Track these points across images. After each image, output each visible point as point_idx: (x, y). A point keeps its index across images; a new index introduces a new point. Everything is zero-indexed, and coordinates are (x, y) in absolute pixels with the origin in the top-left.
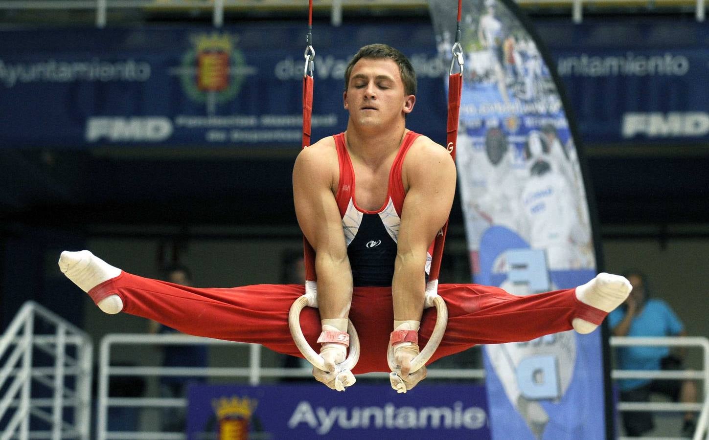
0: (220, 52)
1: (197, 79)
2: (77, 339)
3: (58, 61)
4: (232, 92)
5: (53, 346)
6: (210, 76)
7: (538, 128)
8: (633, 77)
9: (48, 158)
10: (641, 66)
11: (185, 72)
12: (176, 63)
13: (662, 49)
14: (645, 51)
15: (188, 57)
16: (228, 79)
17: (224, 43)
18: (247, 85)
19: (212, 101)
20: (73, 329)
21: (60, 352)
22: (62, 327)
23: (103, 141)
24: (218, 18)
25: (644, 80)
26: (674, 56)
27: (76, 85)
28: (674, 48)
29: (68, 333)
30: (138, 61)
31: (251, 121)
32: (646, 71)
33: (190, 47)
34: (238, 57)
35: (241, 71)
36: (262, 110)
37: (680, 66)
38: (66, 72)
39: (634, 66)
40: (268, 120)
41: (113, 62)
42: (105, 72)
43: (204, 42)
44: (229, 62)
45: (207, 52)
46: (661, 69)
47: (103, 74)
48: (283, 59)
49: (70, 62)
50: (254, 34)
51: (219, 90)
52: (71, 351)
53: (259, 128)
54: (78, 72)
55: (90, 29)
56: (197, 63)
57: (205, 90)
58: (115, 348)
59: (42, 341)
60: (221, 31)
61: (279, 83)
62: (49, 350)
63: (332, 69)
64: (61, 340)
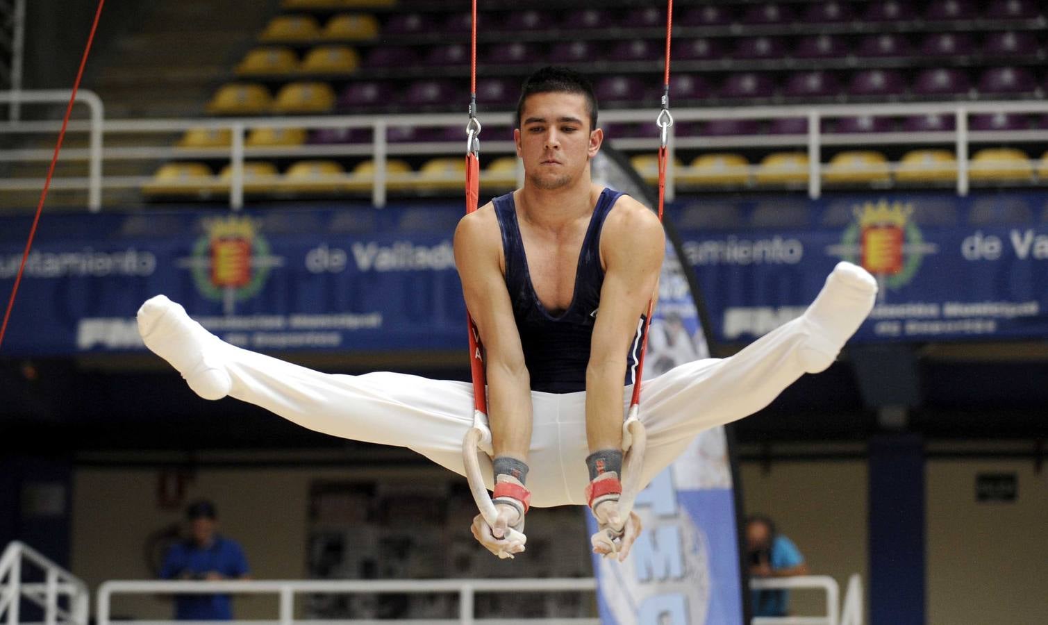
0: (239, 240)
1: (211, 272)
2: (70, 588)
3: (42, 252)
4: (255, 286)
5: (43, 596)
6: (228, 268)
7: (661, 317)
8: (737, 265)
9: (29, 371)
10: (745, 252)
11: (197, 264)
12: (186, 252)
13: (769, 233)
14: (749, 234)
15: (200, 246)
16: (249, 272)
17: (244, 228)
18: (272, 280)
19: (230, 297)
20: (66, 576)
21: (51, 604)
22: (53, 573)
23: (99, 348)
24: (237, 200)
25: (749, 270)
26: (785, 239)
27: (65, 281)
28: (785, 231)
29: (60, 581)
30: (140, 250)
31: (277, 322)
32: (751, 258)
33: (202, 233)
34: (261, 245)
35: (265, 262)
36: (291, 309)
37: (792, 251)
38: (52, 265)
39: (737, 253)
40: (299, 321)
41: (110, 252)
42: (100, 264)
43: (220, 228)
44: (250, 252)
45: (224, 240)
46: (768, 255)
47: (99, 268)
48: (315, 247)
49: (57, 252)
50: (277, 219)
51: (238, 285)
52: (64, 602)
53: (288, 330)
54: (68, 266)
55: (84, 215)
56: (211, 253)
57: (221, 286)
58: (115, 598)
59: (32, 590)
60: (240, 214)
61: (310, 276)
62: (39, 601)
63: (374, 259)
64: (52, 588)
